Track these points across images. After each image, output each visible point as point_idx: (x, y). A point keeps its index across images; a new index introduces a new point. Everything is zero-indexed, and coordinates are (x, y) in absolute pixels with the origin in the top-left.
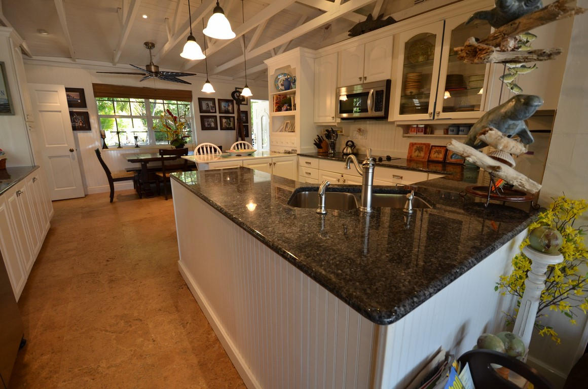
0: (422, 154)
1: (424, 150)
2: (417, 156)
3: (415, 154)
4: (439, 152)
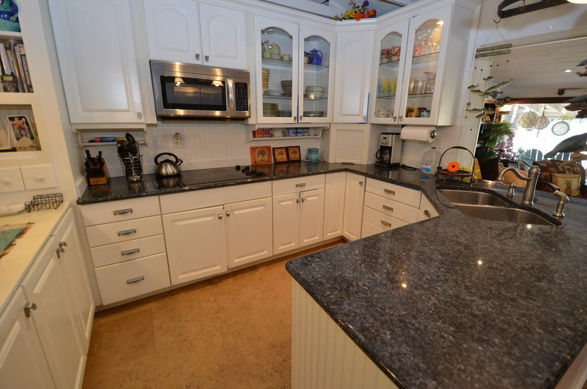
0: (266, 158)
1: (267, 153)
2: (262, 160)
3: (259, 159)
4: (282, 154)
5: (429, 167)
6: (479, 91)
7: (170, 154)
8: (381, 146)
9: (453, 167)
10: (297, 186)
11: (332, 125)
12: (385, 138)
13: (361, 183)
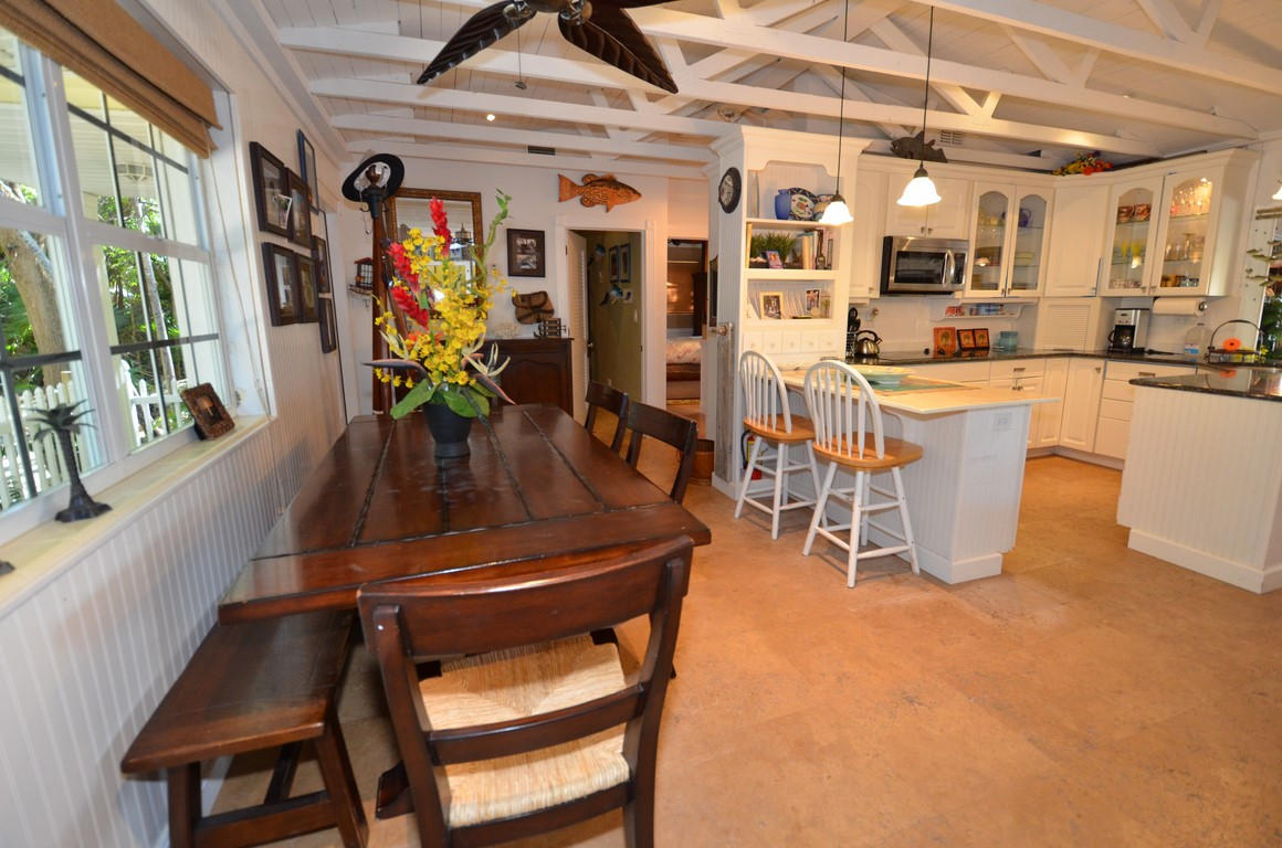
1: (951, 337)
2: (946, 345)
3: (942, 341)
4: (968, 337)
5: (1197, 347)
6: (1262, 256)
7: (870, 332)
8: (1117, 326)
9: (1232, 344)
10: (1015, 370)
11: (1041, 300)
12: (1123, 315)
13: (1098, 370)
